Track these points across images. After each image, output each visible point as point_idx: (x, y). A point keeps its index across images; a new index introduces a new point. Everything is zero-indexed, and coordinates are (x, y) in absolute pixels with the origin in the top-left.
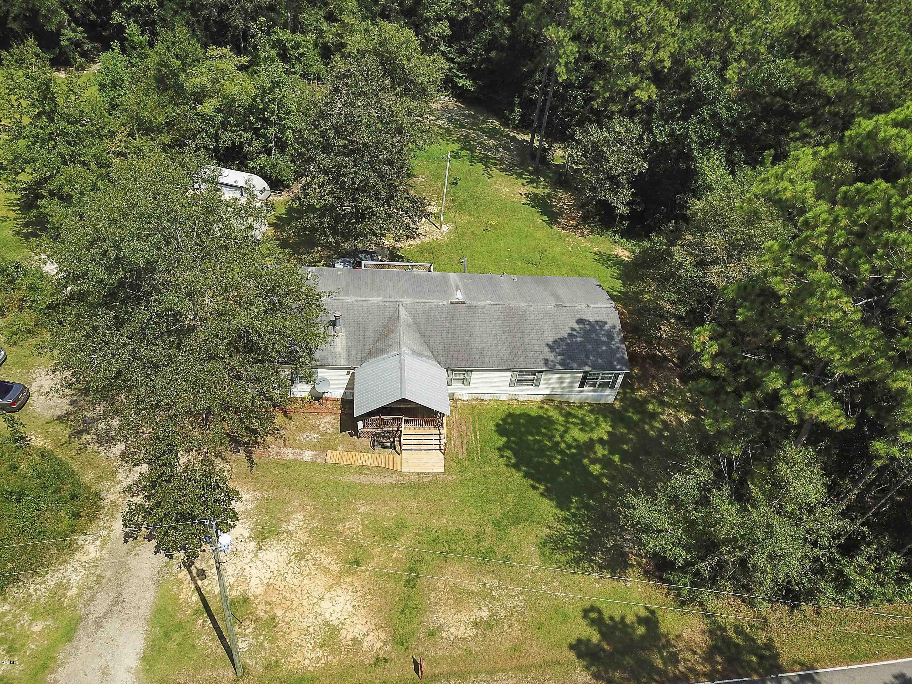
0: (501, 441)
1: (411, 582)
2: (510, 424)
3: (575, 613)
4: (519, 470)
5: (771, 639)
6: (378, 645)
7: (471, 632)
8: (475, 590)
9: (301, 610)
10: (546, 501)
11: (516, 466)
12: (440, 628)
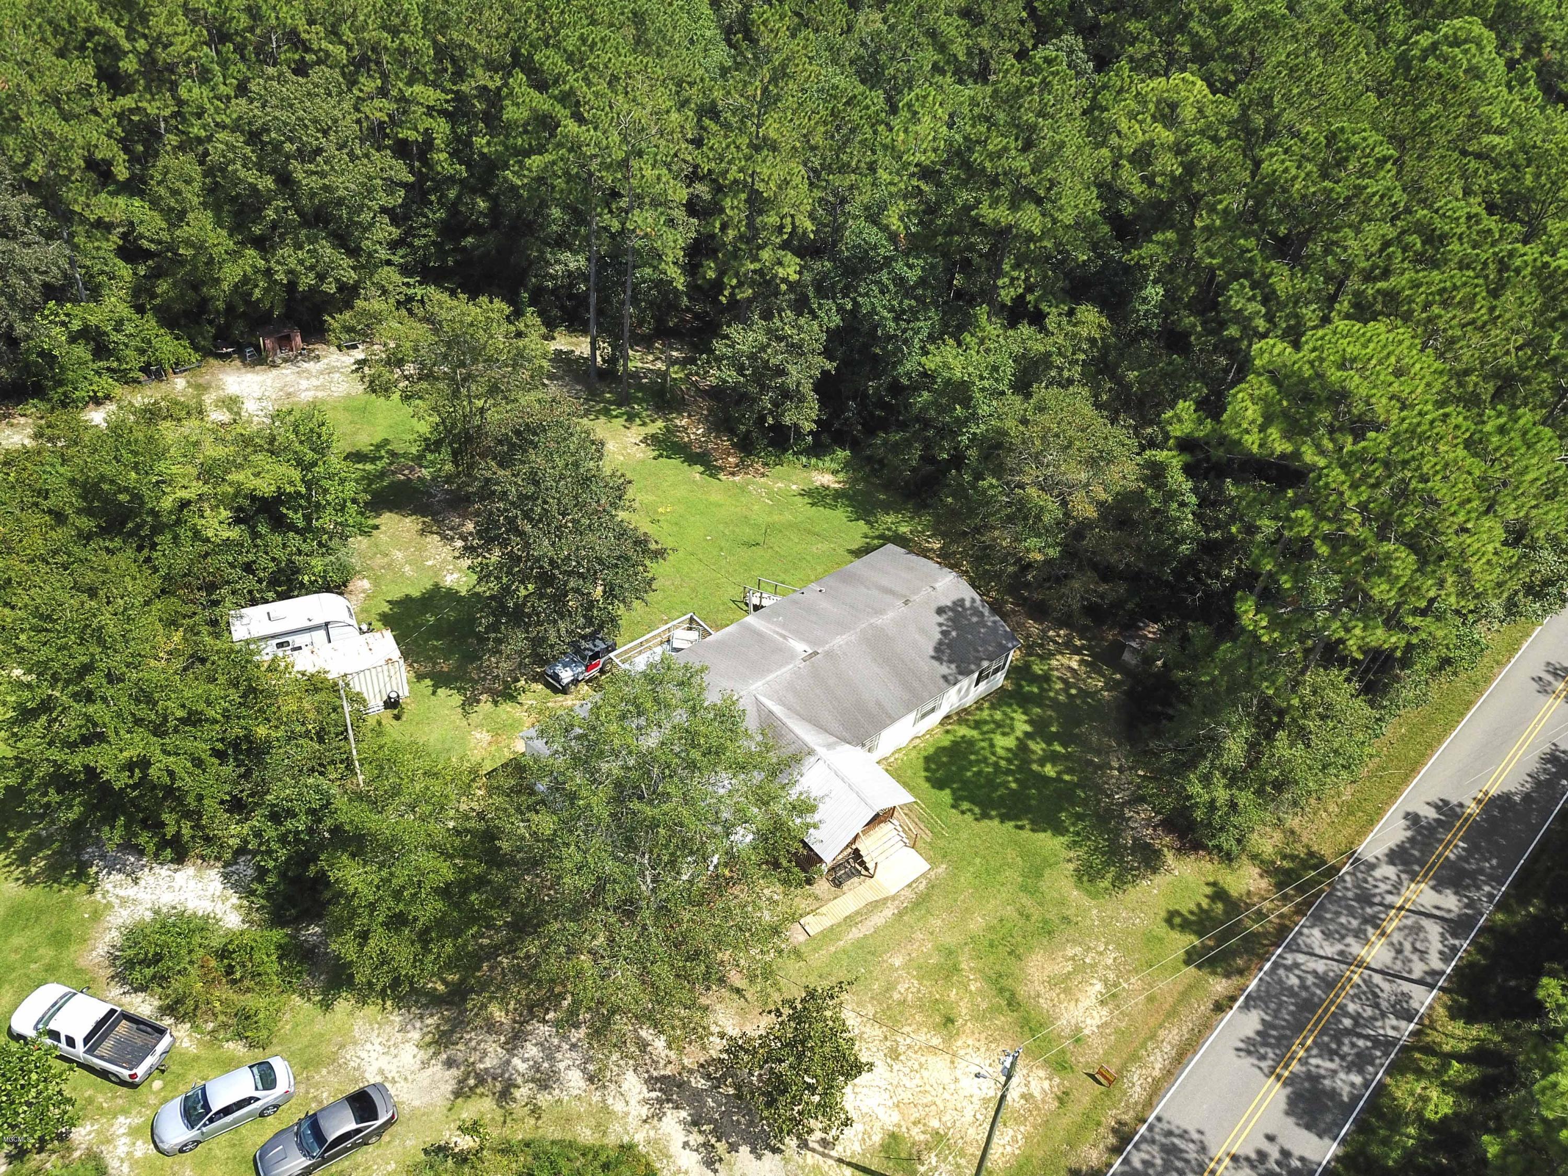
0: (946, 796)
1: (1013, 1003)
2: (937, 770)
3: (1162, 930)
4: (991, 818)
5: (1308, 847)
6: (1046, 1084)
7: (1105, 1011)
8: (1070, 969)
9: (950, 1105)
10: (1042, 835)
11: (985, 816)
12: (1078, 1029)
